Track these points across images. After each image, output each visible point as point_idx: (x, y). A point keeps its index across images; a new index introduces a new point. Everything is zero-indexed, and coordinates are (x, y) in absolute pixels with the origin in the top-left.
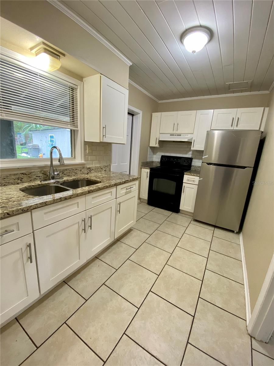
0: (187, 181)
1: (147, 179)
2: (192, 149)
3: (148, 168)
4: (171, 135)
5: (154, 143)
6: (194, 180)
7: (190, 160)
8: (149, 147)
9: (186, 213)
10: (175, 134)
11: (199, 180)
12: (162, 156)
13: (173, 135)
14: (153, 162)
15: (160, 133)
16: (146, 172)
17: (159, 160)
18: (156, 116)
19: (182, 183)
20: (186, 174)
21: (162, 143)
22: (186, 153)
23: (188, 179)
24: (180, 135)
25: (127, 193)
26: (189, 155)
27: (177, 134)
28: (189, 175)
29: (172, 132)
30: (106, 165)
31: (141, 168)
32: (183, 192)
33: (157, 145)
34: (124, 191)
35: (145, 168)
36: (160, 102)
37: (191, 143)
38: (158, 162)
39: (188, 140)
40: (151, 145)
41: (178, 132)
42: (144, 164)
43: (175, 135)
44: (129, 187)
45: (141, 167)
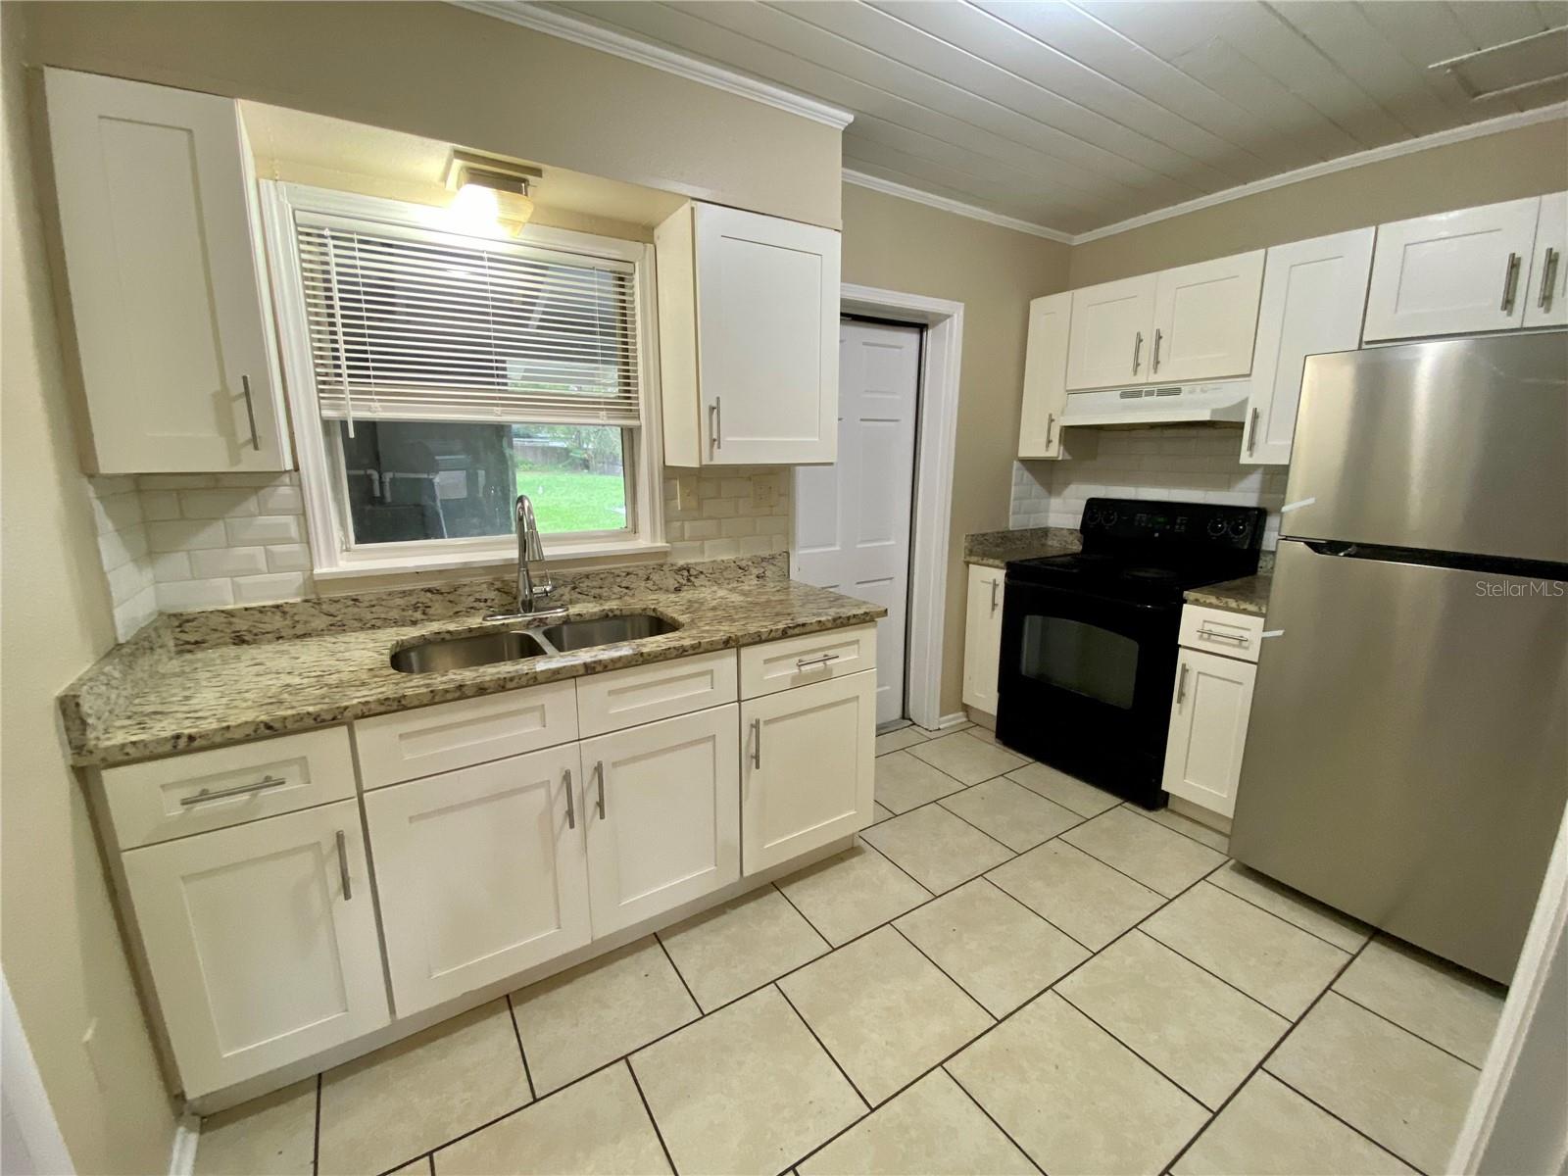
0: (1201, 637)
1: (992, 617)
2: (1245, 458)
3: (997, 562)
4: (1124, 395)
5: (1037, 442)
6: (1246, 635)
8: (1016, 464)
9: (1196, 817)
10: (1145, 389)
11: (1263, 639)
13: (1137, 394)
14: (1045, 532)
15: (1069, 392)
16: (988, 581)
17: (1074, 521)
18: (1048, 312)
19: (1176, 647)
20: (1197, 602)
21: (1085, 441)
22: (1227, 485)
23: (1208, 627)
24: (1177, 391)
25: (799, 682)
26: (1243, 495)
27: (1155, 388)
28: (1210, 606)
29: (1128, 379)
30: (766, 553)
31: (968, 563)
32: (1179, 701)
33: (1055, 451)
35: (985, 562)
37: (1240, 426)
38: (1071, 531)
39: (1214, 412)
40: (1023, 453)
41: (1165, 375)
43: (1150, 393)
44: (820, 655)
45: (968, 559)
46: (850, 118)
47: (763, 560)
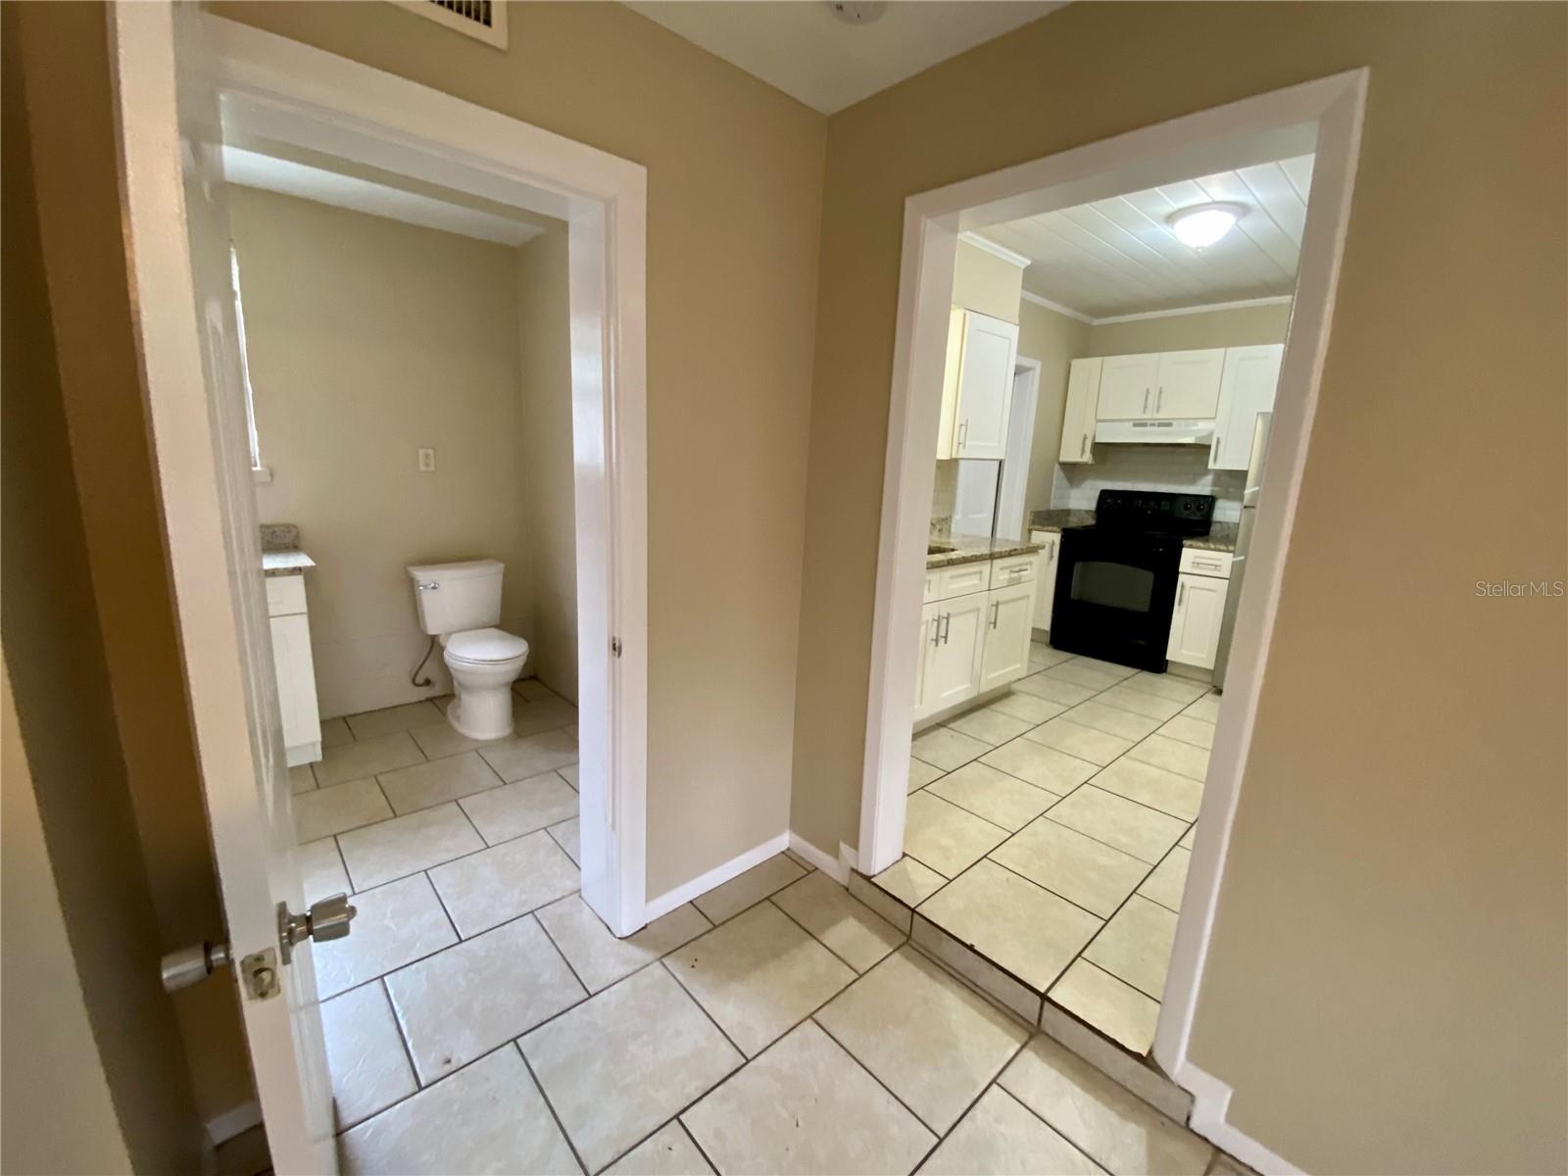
0: (1193, 567)
2: (1211, 466)
3: (1055, 529)
4: (1135, 425)
5: (1074, 451)
6: (1218, 563)
7: (1207, 503)
8: (1057, 466)
9: (1189, 672)
10: (1149, 422)
11: (1233, 563)
12: (1104, 494)
13: (1145, 425)
14: (1068, 512)
15: (1098, 421)
16: (1051, 539)
17: (1092, 505)
18: (1084, 369)
19: (1176, 573)
20: (1191, 547)
21: (1104, 452)
22: (1193, 482)
23: (1198, 560)
24: (1170, 425)
26: (1203, 487)
27: (1156, 422)
28: (1199, 548)
29: (1139, 415)
31: (1030, 531)
32: (1180, 604)
33: (1087, 458)
34: (1005, 576)
35: (1045, 528)
36: (1097, 322)
37: (1209, 447)
38: (1087, 512)
39: (1196, 439)
40: (1063, 458)
41: (1162, 415)
42: (1041, 518)
43: (1152, 425)
44: (1017, 569)
45: (1032, 527)
46: (1029, 262)
47: (943, 520)
